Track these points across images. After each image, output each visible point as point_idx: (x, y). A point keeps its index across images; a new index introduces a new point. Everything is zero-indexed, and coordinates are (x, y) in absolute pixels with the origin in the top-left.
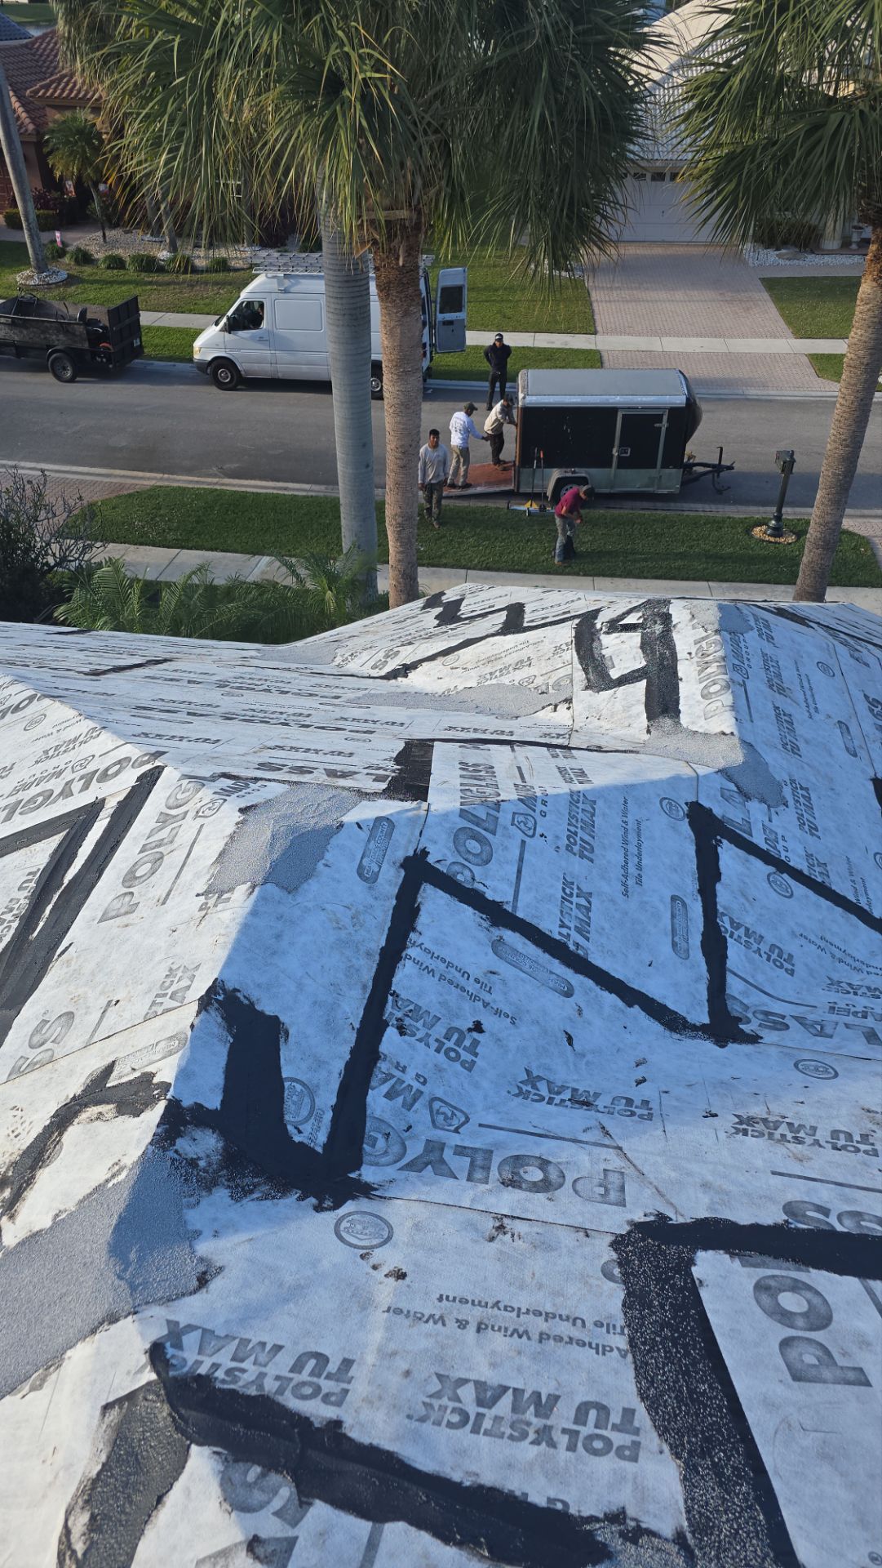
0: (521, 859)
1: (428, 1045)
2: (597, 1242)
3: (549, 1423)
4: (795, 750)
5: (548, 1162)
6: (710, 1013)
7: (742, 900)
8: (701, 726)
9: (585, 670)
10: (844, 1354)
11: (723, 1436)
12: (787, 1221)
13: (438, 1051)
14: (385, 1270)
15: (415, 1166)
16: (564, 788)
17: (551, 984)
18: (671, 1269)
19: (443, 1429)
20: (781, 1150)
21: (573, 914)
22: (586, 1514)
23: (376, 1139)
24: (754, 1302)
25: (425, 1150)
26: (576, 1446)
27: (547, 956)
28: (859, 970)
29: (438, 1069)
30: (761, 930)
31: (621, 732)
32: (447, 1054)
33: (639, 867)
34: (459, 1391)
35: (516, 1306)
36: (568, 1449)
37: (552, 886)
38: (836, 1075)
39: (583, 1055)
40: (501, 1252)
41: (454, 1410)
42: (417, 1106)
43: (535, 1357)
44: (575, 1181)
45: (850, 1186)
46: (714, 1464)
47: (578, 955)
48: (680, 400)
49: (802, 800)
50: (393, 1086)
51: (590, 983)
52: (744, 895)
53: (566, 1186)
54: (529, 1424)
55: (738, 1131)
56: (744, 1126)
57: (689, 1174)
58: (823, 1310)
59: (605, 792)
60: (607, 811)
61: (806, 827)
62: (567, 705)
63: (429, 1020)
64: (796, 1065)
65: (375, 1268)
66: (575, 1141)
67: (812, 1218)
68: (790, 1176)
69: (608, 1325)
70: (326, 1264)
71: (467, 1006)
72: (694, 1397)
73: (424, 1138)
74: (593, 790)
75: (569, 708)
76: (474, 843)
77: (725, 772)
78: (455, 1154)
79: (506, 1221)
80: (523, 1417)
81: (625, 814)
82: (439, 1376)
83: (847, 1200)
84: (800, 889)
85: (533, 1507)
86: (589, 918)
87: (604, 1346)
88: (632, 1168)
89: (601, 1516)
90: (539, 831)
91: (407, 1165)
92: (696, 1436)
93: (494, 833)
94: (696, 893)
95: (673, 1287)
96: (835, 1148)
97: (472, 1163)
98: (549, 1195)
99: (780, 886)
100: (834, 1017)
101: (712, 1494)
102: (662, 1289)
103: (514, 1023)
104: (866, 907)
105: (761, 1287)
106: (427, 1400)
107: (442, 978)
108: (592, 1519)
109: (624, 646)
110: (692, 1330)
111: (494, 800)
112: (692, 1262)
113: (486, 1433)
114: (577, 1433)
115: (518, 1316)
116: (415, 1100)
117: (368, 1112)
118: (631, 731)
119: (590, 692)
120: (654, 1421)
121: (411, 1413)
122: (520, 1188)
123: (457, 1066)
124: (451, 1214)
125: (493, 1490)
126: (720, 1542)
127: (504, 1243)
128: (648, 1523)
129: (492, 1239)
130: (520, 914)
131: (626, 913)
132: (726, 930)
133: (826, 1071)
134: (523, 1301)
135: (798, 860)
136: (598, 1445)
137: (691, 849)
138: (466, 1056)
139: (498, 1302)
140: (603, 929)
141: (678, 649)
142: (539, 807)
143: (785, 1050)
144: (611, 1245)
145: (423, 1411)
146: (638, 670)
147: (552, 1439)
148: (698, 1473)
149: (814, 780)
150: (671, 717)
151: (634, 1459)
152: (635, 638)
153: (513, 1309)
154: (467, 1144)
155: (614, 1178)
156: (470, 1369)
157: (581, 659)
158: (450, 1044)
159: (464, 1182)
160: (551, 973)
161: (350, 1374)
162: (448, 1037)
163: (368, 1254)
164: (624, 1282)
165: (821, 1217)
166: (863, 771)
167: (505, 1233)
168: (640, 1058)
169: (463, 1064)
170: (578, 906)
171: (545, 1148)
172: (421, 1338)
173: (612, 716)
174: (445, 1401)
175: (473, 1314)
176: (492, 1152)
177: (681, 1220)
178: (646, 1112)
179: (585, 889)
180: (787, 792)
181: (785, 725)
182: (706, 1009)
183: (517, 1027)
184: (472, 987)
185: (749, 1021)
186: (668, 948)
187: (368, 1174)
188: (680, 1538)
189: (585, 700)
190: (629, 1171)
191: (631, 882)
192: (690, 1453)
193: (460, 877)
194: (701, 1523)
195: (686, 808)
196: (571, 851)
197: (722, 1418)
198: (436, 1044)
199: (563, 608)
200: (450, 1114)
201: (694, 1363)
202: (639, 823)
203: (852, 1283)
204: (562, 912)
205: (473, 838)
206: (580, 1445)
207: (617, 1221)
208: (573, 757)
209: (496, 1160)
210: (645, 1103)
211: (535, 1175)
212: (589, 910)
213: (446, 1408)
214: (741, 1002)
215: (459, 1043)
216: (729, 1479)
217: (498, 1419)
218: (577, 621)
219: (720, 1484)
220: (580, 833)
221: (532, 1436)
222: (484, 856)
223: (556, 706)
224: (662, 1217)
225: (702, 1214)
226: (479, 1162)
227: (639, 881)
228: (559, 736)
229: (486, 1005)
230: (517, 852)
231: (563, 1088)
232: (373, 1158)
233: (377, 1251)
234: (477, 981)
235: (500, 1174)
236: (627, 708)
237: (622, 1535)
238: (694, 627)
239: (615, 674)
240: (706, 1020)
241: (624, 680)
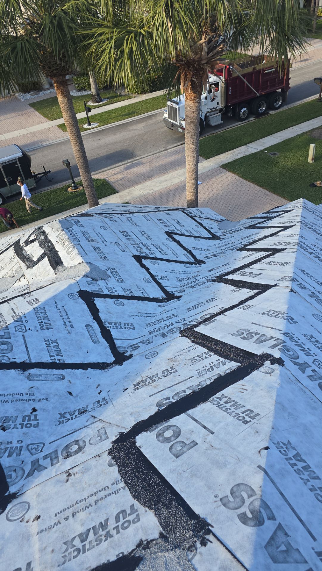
0: (25, 342)
1: (17, 428)
2: (103, 457)
3: (108, 530)
4: (105, 258)
5: (79, 440)
6: (114, 356)
7: (109, 314)
8: (72, 264)
9: (24, 262)
10: (188, 439)
11: (162, 492)
12: (159, 409)
13: (22, 428)
14: (32, 520)
15: (30, 474)
16: (31, 308)
17: (56, 379)
18: (129, 449)
19: (73, 561)
20: (150, 387)
21: (53, 350)
22: (130, 551)
23: (11, 475)
24: (158, 442)
25: (32, 466)
26: (119, 531)
27: (50, 370)
28: (154, 316)
29: (25, 434)
30: (119, 321)
31: (46, 278)
32: (26, 427)
33: (70, 322)
34: (74, 543)
35: (83, 498)
36: (117, 534)
37: (41, 345)
38: (158, 353)
39: (77, 396)
40: (72, 483)
41: (74, 551)
42: (22, 452)
43: (95, 511)
44: (89, 441)
45: (173, 386)
46: (162, 503)
47: (61, 363)
48: (20, 154)
49: (114, 273)
50: (10, 451)
51: (70, 370)
52: (109, 312)
53: (87, 445)
54: (101, 536)
55: (135, 389)
56: (137, 387)
57: (125, 413)
58: (177, 430)
59: (46, 303)
60: (50, 309)
61: (119, 281)
62: (23, 277)
63: (14, 419)
64: (145, 357)
65: (27, 522)
66: (84, 427)
67: (165, 403)
68: (155, 394)
69: (116, 482)
70: (8, 534)
71: (27, 405)
72: (151, 486)
73: (30, 462)
74: (42, 304)
75: (25, 278)
76: (3, 346)
77: (86, 276)
78: (44, 460)
79: (70, 471)
80: (98, 535)
81: (57, 306)
82: (65, 543)
83: (173, 391)
84: (125, 301)
85: (113, 562)
86: (60, 349)
87: (117, 490)
88: (107, 424)
89: (135, 547)
90: (27, 328)
91: (27, 476)
92: (155, 498)
93: (10, 338)
94: (93, 320)
95: (132, 455)
96: (165, 376)
97: (51, 459)
98: (82, 452)
99: (119, 303)
100: (151, 335)
101: (165, 512)
102: (129, 458)
103: (47, 400)
104: (147, 296)
105: (158, 436)
106: (63, 555)
107: (12, 401)
108: (134, 550)
109: (34, 248)
110: (142, 465)
111: (5, 326)
112: (135, 442)
113: (88, 550)
114: (118, 526)
115: (85, 501)
116: (21, 451)
117: (3, 467)
118: (50, 276)
119: (29, 269)
120: (140, 503)
121: (59, 564)
122: (71, 456)
123: (32, 428)
124: (49, 483)
125: (97, 568)
126: (173, 527)
127: (72, 479)
128: (150, 538)
129: (67, 481)
130: (33, 361)
131: (72, 340)
132: (108, 327)
133: (155, 354)
134: (85, 495)
135: (121, 292)
136: (126, 525)
137: (85, 307)
138: (33, 423)
139: (77, 501)
140: (66, 349)
141: (52, 241)
142: (24, 320)
143: (141, 354)
144: (108, 455)
145: (63, 560)
146: (42, 254)
147: (111, 535)
148: (159, 509)
149: (115, 265)
150: (61, 265)
151: (139, 520)
152: (36, 243)
153: (83, 500)
154: (47, 453)
155: (102, 431)
156: (75, 532)
157: (21, 259)
158: (26, 422)
159: (50, 468)
160: (54, 375)
161: (31, 567)
162: (24, 421)
163: (23, 519)
164: (116, 464)
165: (168, 401)
166: (129, 255)
167: (71, 476)
168: (97, 385)
169: (34, 427)
170: (54, 347)
171: (75, 437)
172: (54, 534)
173: (41, 274)
174: (70, 550)
175: (69, 513)
176: (57, 450)
177: (127, 430)
178: (105, 402)
179: (54, 339)
180: (109, 273)
181: (99, 251)
182: (112, 356)
183: (49, 401)
184: (25, 397)
185: (127, 352)
186: (91, 343)
187: (12, 490)
188: (162, 536)
189: (29, 273)
190: (106, 425)
191: (69, 328)
192: (155, 505)
193: (3, 361)
194: (165, 525)
195: (78, 294)
196: (43, 329)
197: (160, 486)
198: (21, 426)
199: (7, 244)
200: (36, 447)
201: (147, 474)
202: (63, 307)
203: (183, 415)
204: (49, 352)
205: (2, 344)
206: (120, 529)
207: (108, 445)
208: (32, 295)
209: (59, 452)
210: (104, 399)
211: (75, 448)
212: (58, 346)
213: (71, 552)
214: (122, 347)
215: (29, 420)
216: (169, 504)
217: (90, 542)
218: (13, 246)
219: (167, 508)
220: (44, 321)
221: (104, 539)
222: (10, 348)
223: (20, 279)
224: (121, 434)
225: (133, 424)
226: (54, 457)
227: (72, 326)
228: (25, 290)
229: (34, 400)
230: (22, 340)
231: (75, 411)
232: (12, 483)
233: (26, 515)
234: (27, 394)
235: (63, 456)
236: (45, 269)
237: (144, 549)
238: (54, 232)
239: (35, 259)
240: (114, 359)
241: (39, 260)
